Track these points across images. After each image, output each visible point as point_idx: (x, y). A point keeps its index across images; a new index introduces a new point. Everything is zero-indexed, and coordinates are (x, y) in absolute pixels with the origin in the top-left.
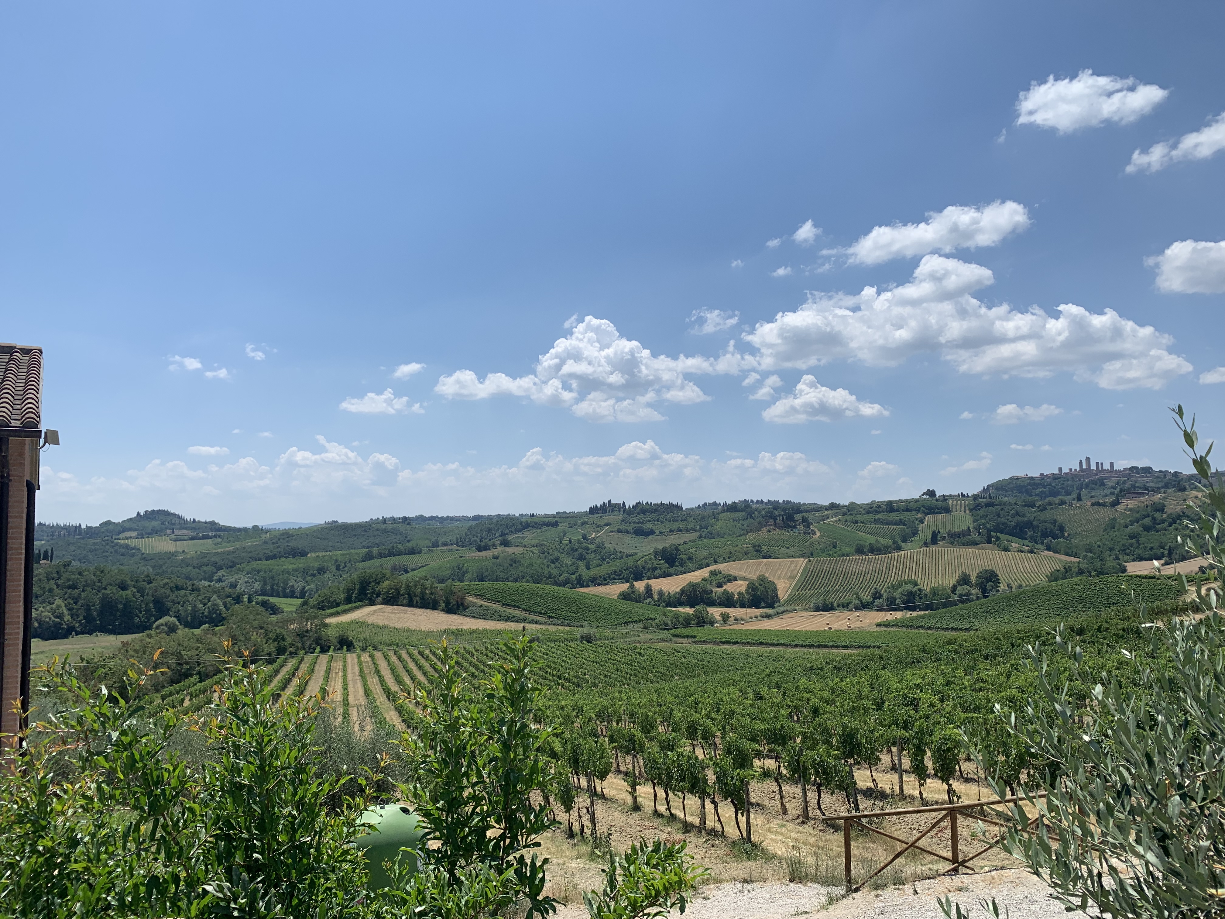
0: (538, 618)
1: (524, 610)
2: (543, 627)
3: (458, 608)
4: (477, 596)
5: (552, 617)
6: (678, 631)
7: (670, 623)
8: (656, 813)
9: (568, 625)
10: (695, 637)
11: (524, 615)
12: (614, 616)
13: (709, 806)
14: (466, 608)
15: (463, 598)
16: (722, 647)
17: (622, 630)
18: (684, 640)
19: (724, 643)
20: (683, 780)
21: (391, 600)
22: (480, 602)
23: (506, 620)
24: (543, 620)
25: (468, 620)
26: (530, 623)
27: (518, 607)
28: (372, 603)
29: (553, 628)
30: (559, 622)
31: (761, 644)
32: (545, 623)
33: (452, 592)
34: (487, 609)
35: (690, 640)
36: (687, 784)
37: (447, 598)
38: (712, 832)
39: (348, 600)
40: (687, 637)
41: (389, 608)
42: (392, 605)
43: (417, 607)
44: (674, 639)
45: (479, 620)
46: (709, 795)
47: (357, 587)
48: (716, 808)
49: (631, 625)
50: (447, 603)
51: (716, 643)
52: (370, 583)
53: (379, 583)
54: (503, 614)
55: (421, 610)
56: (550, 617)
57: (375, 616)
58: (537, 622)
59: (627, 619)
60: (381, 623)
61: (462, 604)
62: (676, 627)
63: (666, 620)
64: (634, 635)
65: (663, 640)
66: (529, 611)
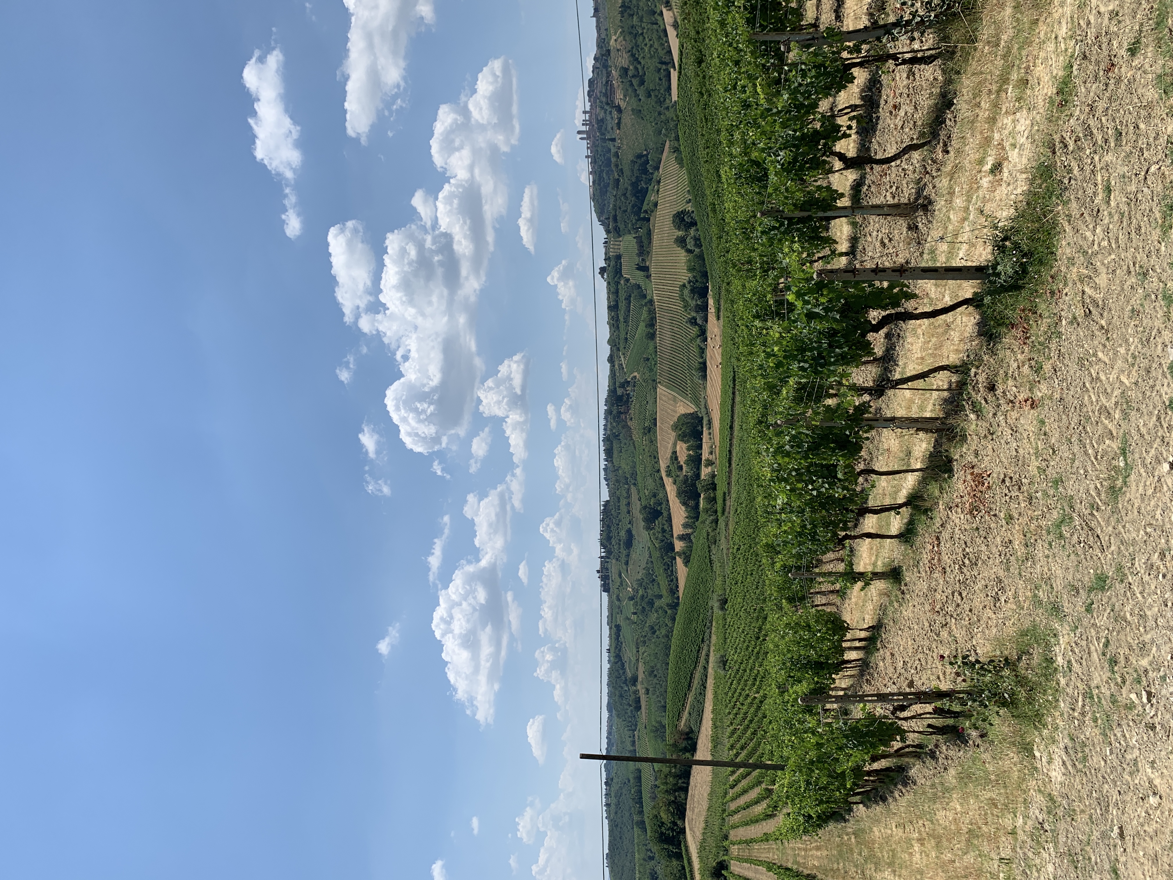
0: (704, 653)
1: (695, 668)
2: (712, 649)
3: (691, 739)
4: (679, 717)
5: (703, 639)
6: (719, 509)
7: (712, 518)
9: (711, 622)
10: (725, 493)
11: (700, 668)
12: (704, 574)
14: (692, 731)
15: (682, 733)
16: (734, 465)
17: (717, 565)
18: (728, 503)
19: (730, 464)
21: (680, 810)
22: (685, 716)
23: (705, 687)
24: (705, 648)
25: (703, 729)
26: (708, 662)
27: (692, 674)
28: (683, 831)
29: (714, 638)
30: (708, 631)
31: (731, 427)
32: (709, 646)
33: (675, 745)
34: (693, 707)
35: (728, 498)
37: (681, 750)
39: (679, 856)
40: (724, 500)
41: (688, 813)
42: (685, 810)
43: (688, 784)
44: (726, 514)
45: (704, 717)
47: (666, 846)
49: (713, 557)
50: (685, 750)
51: (730, 472)
52: (662, 833)
53: (663, 823)
54: (698, 691)
55: (691, 778)
56: (703, 641)
57: (696, 830)
58: (708, 655)
59: (707, 561)
60: (703, 825)
61: (687, 734)
62: (716, 512)
63: (707, 523)
64: (722, 554)
65: (727, 525)
66: (696, 663)
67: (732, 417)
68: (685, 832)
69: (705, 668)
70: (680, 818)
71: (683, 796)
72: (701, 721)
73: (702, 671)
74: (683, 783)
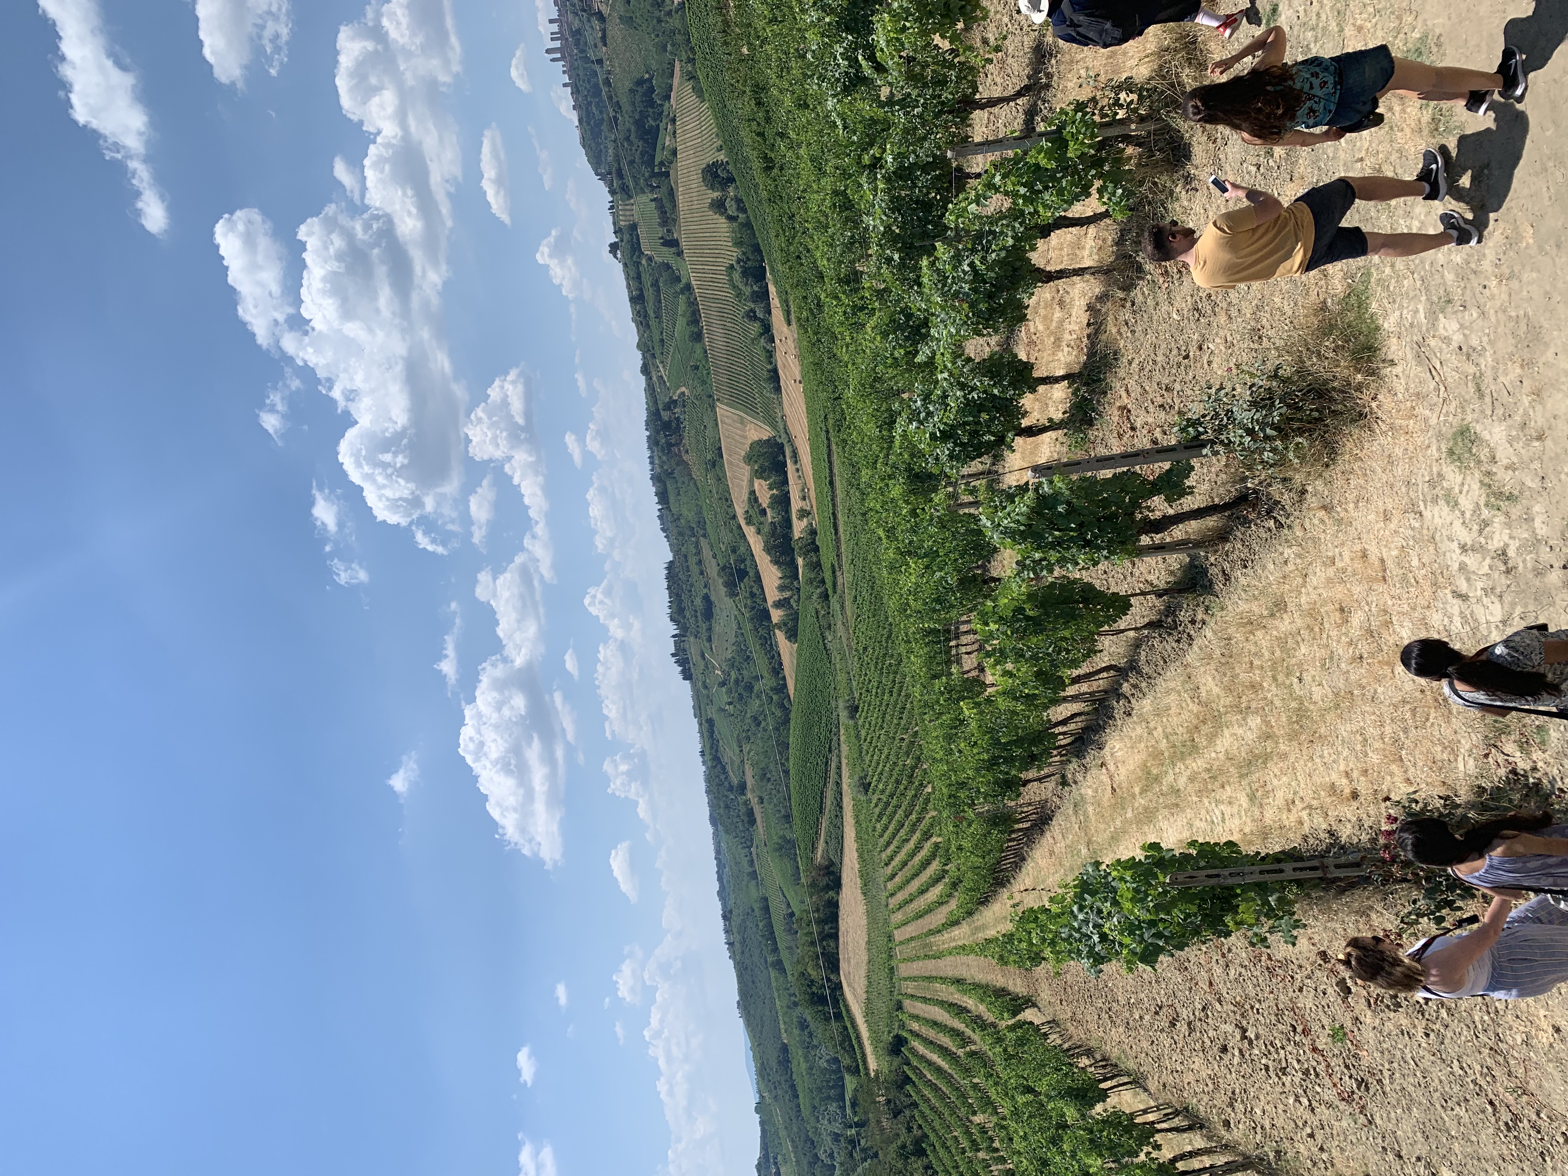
0: (834, 765)
1: (825, 784)
2: (844, 761)
3: (833, 873)
4: (814, 848)
5: (829, 747)
6: (829, 584)
7: (818, 591)
9: (838, 727)
10: (833, 566)
11: (831, 785)
12: (819, 665)
14: (832, 864)
15: (820, 868)
16: (841, 530)
17: (836, 658)
18: (840, 581)
19: (836, 533)
21: (833, 963)
22: (821, 846)
23: (841, 808)
24: (834, 758)
25: (846, 860)
26: (840, 776)
27: (822, 793)
28: (839, 986)
29: (844, 748)
30: (835, 738)
31: (831, 483)
32: (839, 756)
33: (813, 885)
34: (829, 834)
35: (838, 574)
37: (822, 890)
39: (838, 1016)
40: (835, 577)
41: (842, 964)
42: (838, 960)
43: (837, 929)
44: (839, 592)
45: (845, 845)
47: (820, 1008)
49: (829, 646)
50: (828, 888)
51: (838, 540)
52: (813, 993)
53: (812, 981)
54: (833, 813)
55: (840, 922)
56: (830, 751)
57: (856, 986)
58: (839, 768)
59: (821, 647)
60: (863, 982)
61: (827, 868)
62: (823, 582)
63: (814, 597)
64: (841, 643)
65: (842, 607)
66: (826, 779)
67: (831, 470)
68: (842, 987)
69: (838, 784)
70: (832, 972)
71: (832, 944)
72: (842, 850)
73: (835, 788)
74: (831, 928)
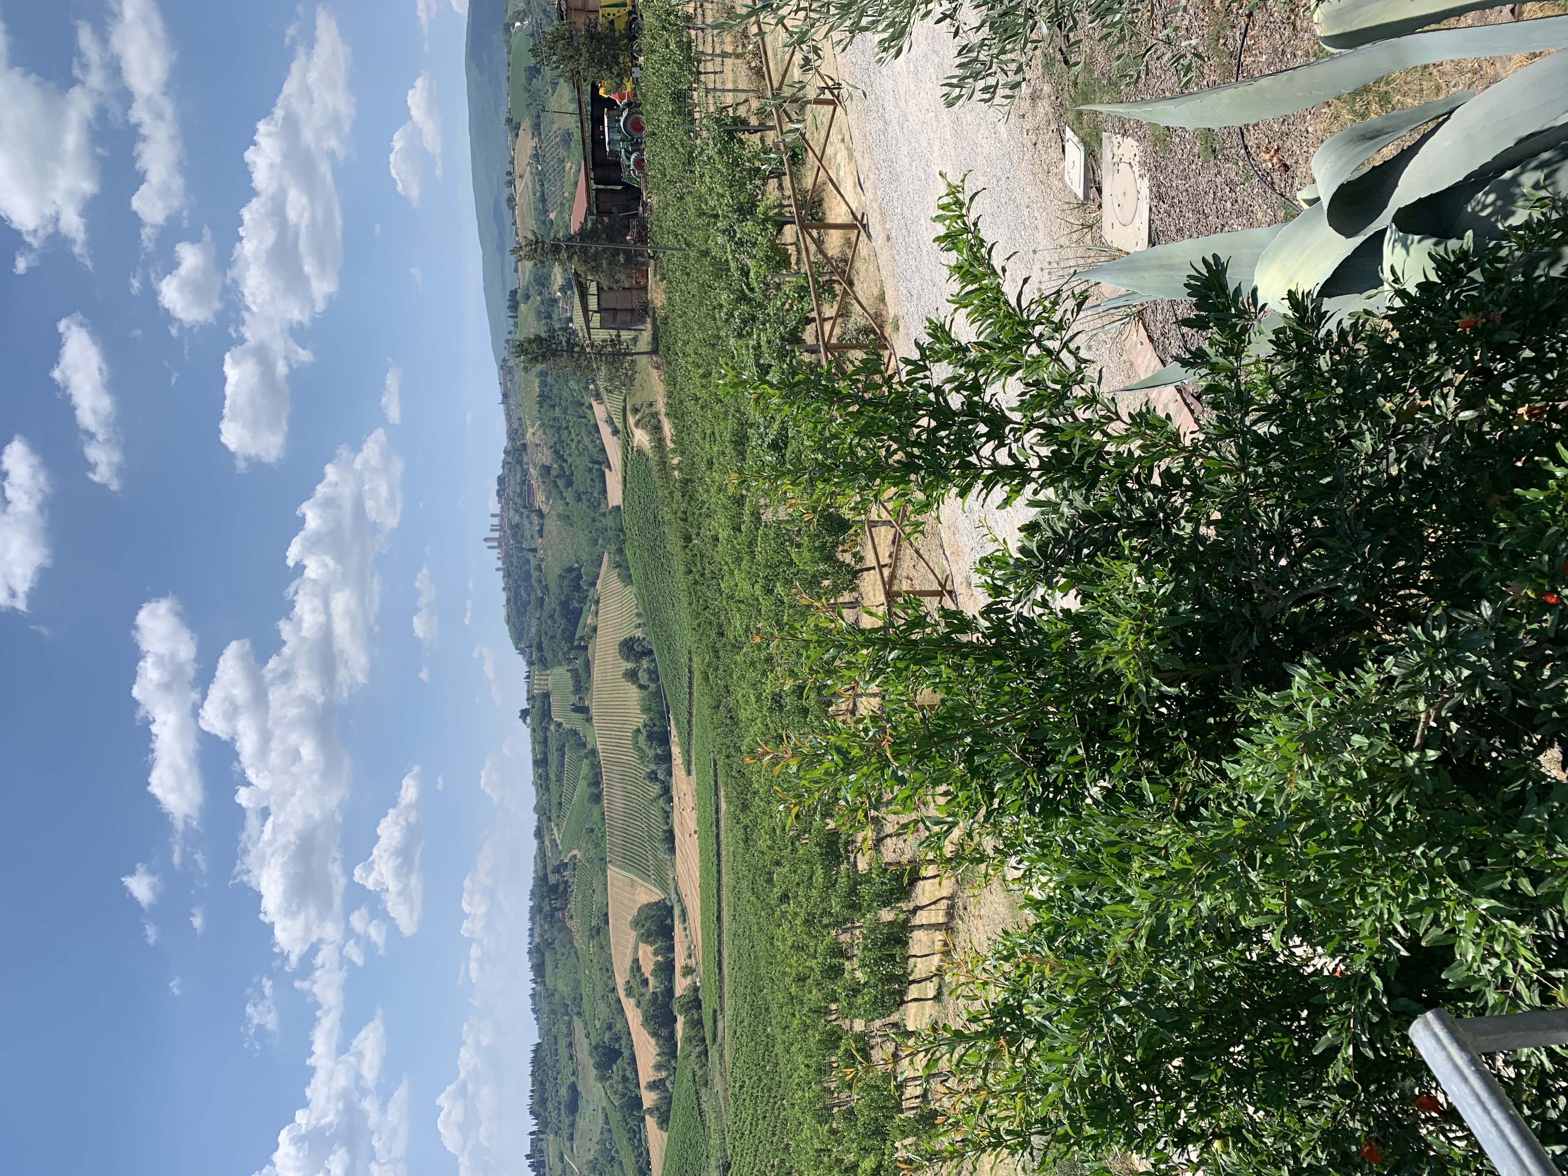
6: (709, 1035)
7: (697, 1049)
8: (938, 997)
10: (715, 1011)
12: (692, 1133)
13: (921, 918)
16: (726, 971)
17: (710, 1116)
18: (720, 1025)
19: (720, 969)
20: (893, 956)
31: (719, 918)
35: (719, 1017)
36: (897, 950)
38: (950, 912)
40: (715, 1021)
44: (719, 1040)
46: (907, 921)
48: (921, 908)
49: (704, 1106)
51: (721, 980)
59: (696, 1113)
62: (703, 1040)
63: (694, 1055)
64: (717, 1099)
65: (721, 1055)
67: (719, 904)
